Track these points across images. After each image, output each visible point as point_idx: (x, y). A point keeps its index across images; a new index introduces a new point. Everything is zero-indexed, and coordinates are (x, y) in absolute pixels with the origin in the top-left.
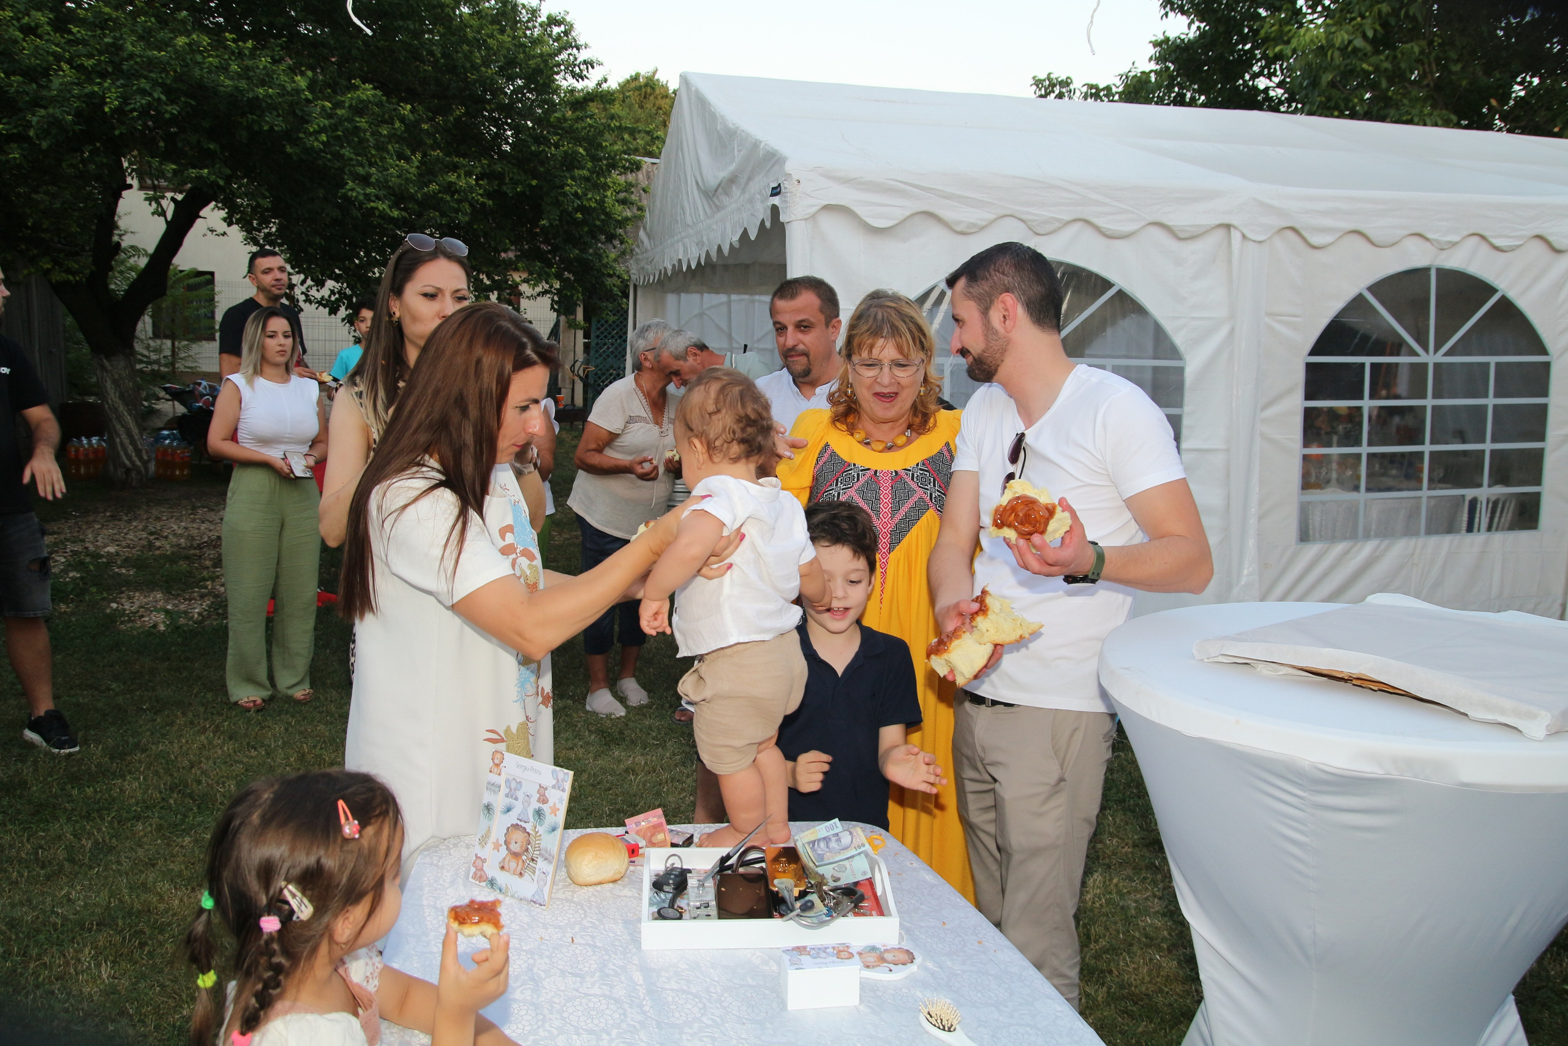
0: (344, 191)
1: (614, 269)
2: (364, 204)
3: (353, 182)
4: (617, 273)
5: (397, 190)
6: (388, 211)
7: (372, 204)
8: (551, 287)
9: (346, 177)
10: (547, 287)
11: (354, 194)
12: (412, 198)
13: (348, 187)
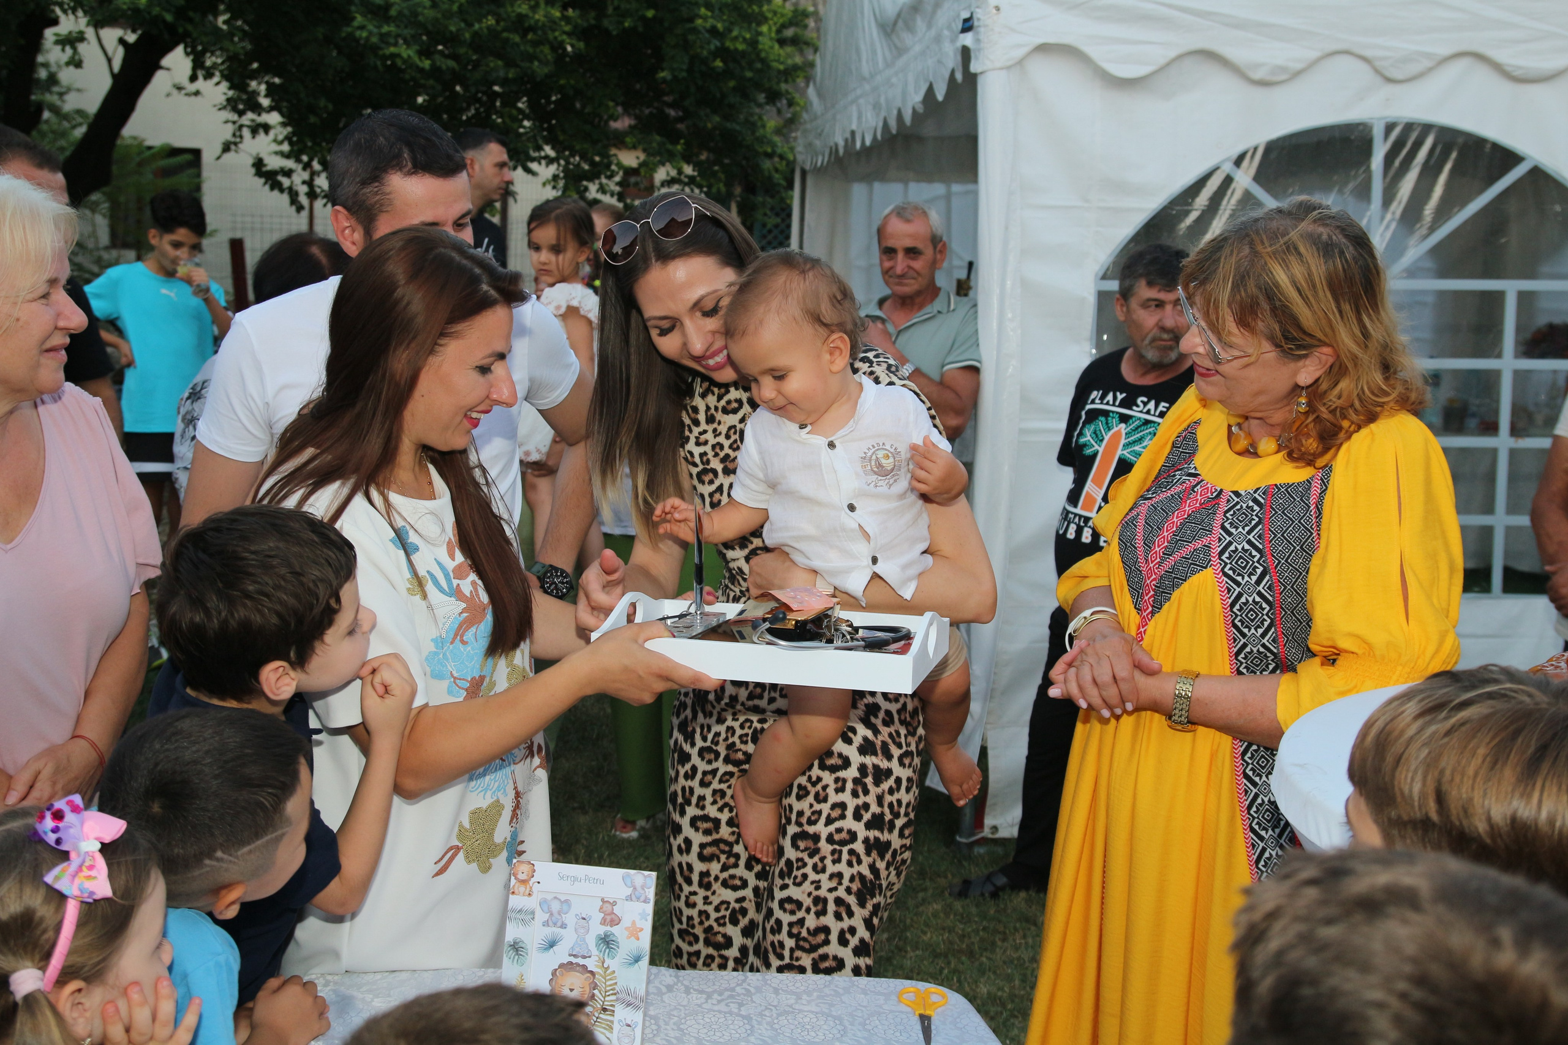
0: (349, 29)
1: (774, 145)
2: (381, 49)
3: (364, 15)
4: (779, 151)
5: (430, 27)
6: (416, 59)
7: (392, 49)
8: (680, 172)
9: (353, 8)
10: (674, 173)
11: (364, 34)
12: (452, 40)
13: (356, 24)
